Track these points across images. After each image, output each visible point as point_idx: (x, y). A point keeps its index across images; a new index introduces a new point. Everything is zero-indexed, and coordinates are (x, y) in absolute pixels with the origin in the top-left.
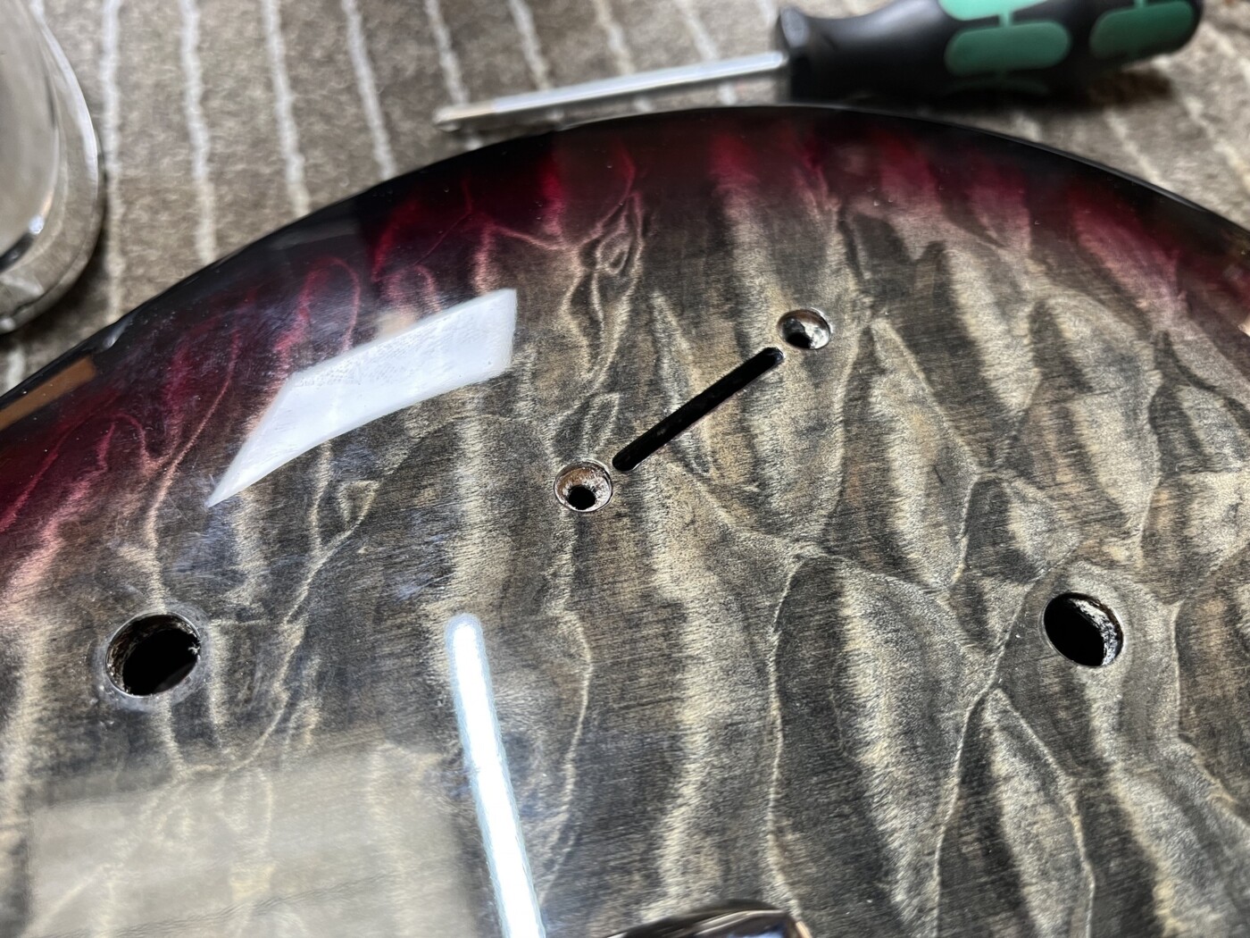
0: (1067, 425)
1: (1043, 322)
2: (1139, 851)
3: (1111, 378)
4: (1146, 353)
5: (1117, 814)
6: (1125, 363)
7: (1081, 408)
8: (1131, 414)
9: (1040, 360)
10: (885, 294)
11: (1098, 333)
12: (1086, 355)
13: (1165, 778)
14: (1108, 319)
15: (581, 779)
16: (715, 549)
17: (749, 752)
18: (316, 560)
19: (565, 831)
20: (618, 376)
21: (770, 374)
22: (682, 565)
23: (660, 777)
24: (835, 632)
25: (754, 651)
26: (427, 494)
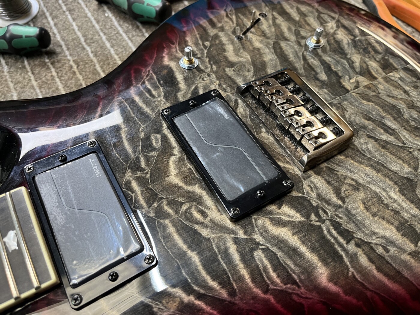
0: (305, 21)
1: (298, 9)
2: (328, 63)
3: (310, 14)
4: (314, 11)
5: (324, 60)
6: (312, 12)
7: (307, 19)
8: (314, 18)
9: (299, 14)
10: (273, 9)
11: (307, 9)
12: (306, 12)
13: (329, 56)
14: (308, 7)
15: (254, 67)
16: (261, 42)
17: (274, 61)
18: (206, 51)
19: (254, 72)
20: (238, 25)
21: (260, 21)
22: (257, 44)
23: (264, 65)
24: (281, 48)
25: (271, 52)
26: (217, 42)
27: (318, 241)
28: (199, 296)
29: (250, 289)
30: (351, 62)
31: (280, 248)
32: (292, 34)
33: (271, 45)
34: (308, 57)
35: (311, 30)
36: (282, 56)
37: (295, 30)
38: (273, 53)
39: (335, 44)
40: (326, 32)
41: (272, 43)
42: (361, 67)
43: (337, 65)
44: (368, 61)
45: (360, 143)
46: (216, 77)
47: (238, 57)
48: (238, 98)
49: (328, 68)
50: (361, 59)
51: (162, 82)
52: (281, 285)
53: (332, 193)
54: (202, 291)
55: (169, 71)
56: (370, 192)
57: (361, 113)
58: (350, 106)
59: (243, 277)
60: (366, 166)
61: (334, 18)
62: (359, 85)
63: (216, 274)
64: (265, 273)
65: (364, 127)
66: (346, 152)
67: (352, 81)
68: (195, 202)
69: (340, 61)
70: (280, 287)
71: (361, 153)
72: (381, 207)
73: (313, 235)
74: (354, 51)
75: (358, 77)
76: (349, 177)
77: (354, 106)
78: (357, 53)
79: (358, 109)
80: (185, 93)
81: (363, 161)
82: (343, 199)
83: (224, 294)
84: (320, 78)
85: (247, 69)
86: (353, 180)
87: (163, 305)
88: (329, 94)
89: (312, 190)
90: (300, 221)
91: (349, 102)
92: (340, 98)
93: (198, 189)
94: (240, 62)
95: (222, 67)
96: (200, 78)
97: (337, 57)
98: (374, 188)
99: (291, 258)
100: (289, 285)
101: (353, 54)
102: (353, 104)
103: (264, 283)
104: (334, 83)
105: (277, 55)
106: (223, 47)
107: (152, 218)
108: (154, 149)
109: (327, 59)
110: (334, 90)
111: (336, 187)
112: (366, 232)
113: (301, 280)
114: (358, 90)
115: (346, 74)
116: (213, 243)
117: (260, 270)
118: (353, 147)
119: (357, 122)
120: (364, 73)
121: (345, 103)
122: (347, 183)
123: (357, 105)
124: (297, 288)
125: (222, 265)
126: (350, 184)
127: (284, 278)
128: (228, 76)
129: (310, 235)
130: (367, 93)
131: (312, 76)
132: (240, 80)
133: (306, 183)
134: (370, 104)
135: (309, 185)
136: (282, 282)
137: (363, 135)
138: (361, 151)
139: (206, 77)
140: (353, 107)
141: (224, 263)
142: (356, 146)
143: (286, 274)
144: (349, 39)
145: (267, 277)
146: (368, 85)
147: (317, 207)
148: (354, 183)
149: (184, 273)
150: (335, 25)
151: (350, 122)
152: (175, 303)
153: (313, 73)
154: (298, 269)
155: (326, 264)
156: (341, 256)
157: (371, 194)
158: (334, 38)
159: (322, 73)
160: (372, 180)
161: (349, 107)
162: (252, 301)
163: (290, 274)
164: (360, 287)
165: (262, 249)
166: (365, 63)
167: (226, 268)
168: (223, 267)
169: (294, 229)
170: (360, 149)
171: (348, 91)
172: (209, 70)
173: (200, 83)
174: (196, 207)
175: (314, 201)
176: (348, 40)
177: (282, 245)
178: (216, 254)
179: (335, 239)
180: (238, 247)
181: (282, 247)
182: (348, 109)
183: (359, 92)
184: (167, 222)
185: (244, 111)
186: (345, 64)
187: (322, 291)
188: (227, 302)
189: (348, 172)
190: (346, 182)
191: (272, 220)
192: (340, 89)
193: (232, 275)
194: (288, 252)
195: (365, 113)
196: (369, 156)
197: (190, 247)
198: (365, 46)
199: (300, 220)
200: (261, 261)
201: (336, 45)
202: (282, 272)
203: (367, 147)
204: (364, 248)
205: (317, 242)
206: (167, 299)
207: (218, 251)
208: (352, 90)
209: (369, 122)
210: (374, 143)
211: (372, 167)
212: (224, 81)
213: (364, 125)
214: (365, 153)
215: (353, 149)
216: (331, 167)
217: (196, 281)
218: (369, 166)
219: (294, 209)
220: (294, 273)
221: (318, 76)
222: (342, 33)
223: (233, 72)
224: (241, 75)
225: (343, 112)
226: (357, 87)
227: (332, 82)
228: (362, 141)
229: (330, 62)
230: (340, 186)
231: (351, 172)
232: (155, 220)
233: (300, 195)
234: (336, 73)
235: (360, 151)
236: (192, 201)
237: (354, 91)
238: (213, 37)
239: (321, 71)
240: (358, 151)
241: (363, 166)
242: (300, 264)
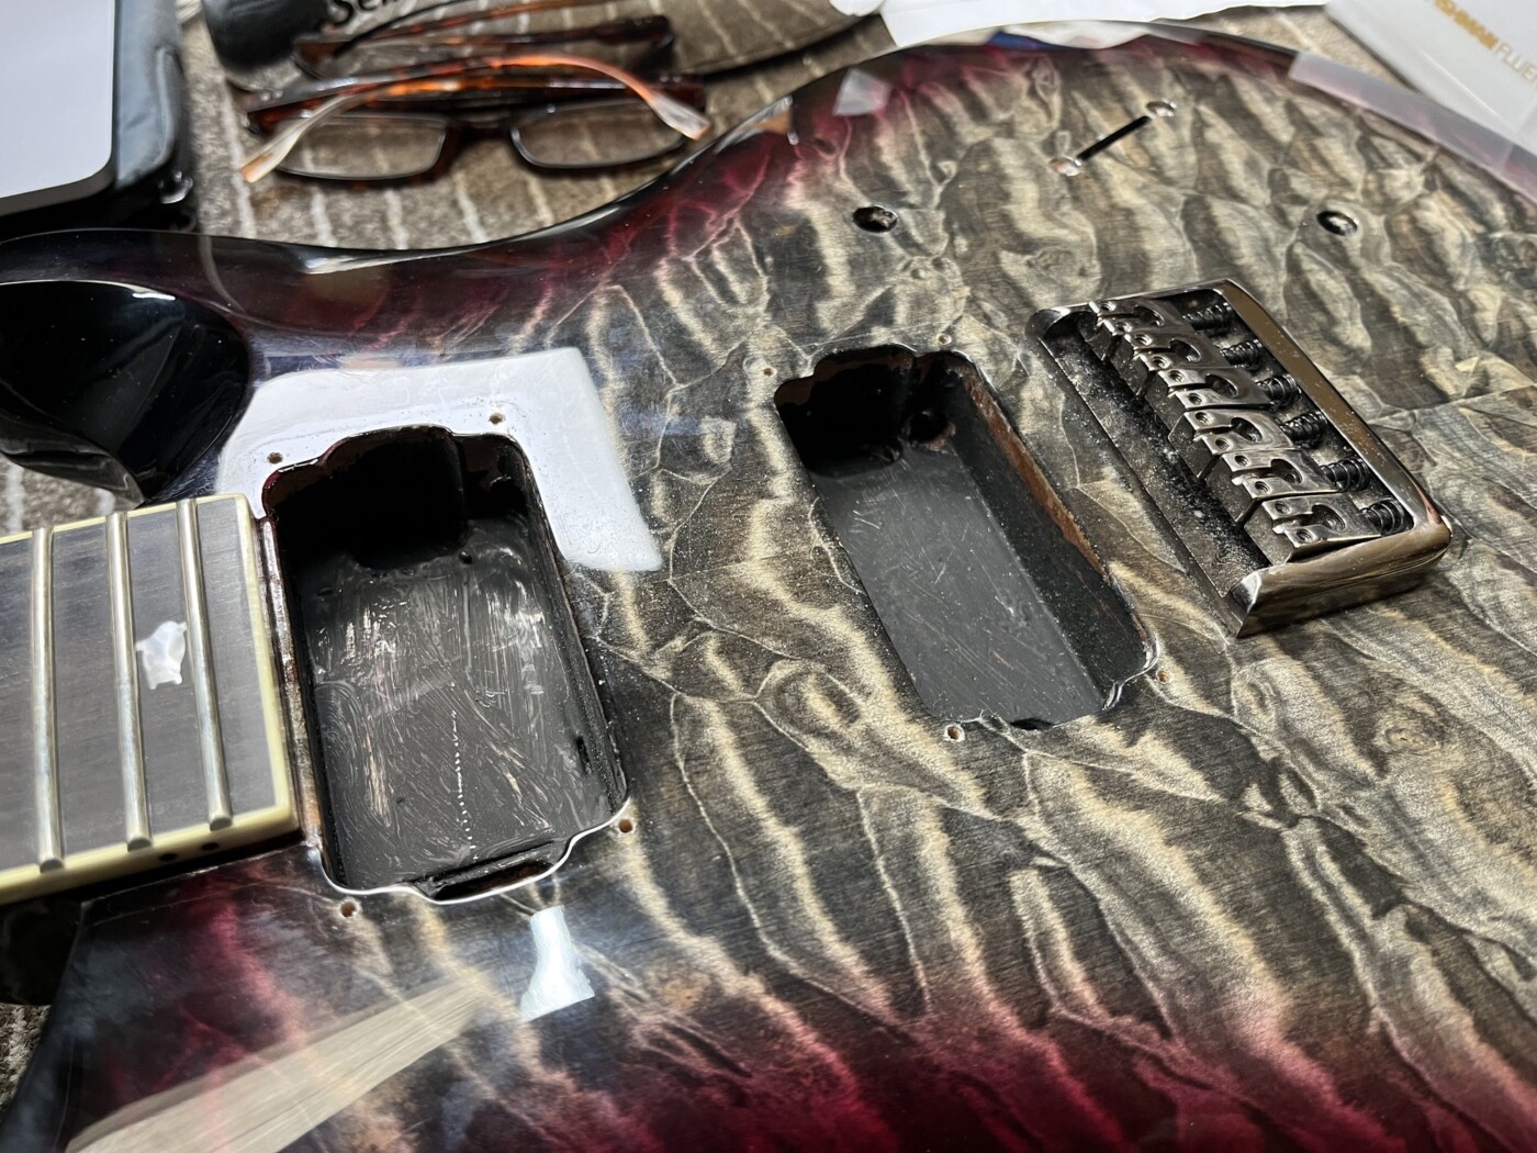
0: (1314, 150)
1: (1291, 109)
2: (1379, 296)
3: (1334, 131)
4: (1351, 124)
5: (1366, 284)
6: (1340, 126)
7: (1319, 143)
8: (1347, 146)
9: (1293, 122)
10: (1201, 95)
11: (1323, 114)
12: (1319, 122)
13: (1388, 273)
14: (1327, 109)
15: (1104, 265)
16: (1141, 190)
17: (1181, 259)
18: (938, 190)
19: (1103, 281)
20: (1065, 124)
21: (1147, 126)
22: (1126, 196)
23: (1140, 265)
24: (1211, 221)
25: (1173, 226)
26: (984, 167)
27: (1262, 885)
28: (783, 985)
29: (974, 1000)
30: (1465, 307)
31: (1111, 880)
32: (1261, 182)
33: (1176, 206)
34: (1307, 265)
35: (1331, 178)
36: (1211, 245)
37: (1272, 173)
38: (1178, 232)
39: (1413, 239)
40: (1384, 194)
41: (1182, 199)
42: (1502, 328)
43: (1414, 308)
44: (1529, 315)
45: (1468, 577)
46: (963, 274)
47: (1050, 225)
48: (1030, 353)
49: (1378, 312)
50: (1505, 302)
51: (769, 260)
52: (1098, 1011)
53: (1340, 727)
54: (796, 969)
55: (799, 231)
56: (1489, 753)
57: (1485, 479)
58: (1447, 448)
59: (957, 953)
60: (1484, 662)
61: (1418, 158)
62: (1487, 384)
63: (857, 920)
64: (1044, 957)
65: (1495, 529)
66: (1412, 599)
67: (1461, 367)
68: (822, 662)
69: (1427, 295)
70: (1091, 1018)
71: (1471, 615)
72: (1523, 815)
73: (1246, 859)
74: (1480, 271)
75: (1488, 358)
76: (1412, 687)
77: (1460, 450)
78: (1490, 282)
79: (1477, 464)
80: (845, 305)
81: (1472, 640)
82: (1380, 760)
83: (875, 996)
84: (1343, 337)
85: (1077, 268)
86: (1428, 699)
87: (645, 986)
88: (1369, 396)
89: (1262, 704)
90: (1203, 802)
91: (1444, 435)
92: (1413, 415)
93: (835, 623)
94: (1055, 242)
95: (989, 247)
96: (906, 267)
97: (1419, 284)
98: (1503, 741)
99: (1149, 922)
100: (1127, 1020)
101: (1478, 281)
102: (1460, 444)
103: (1031, 992)
104: (1393, 361)
105: (1193, 242)
106: (1005, 186)
107: (660, 684)
108: (706, 466)
109: (1379, 280)
110: (1390, 386)
111: (1359, 712)
112: (1455, 889)
113: (1176, 1011)
114: (1483, 402)
115: (1445, 343)
116: (864, 812)
117: (1025, 941)
118: (1441, 587)
119: (1467, 506)
120: (1513, 350)
121: (1430, 434)
122: (1401, 707)
123: (1475, 449)
124: (1156, 1036)
125: (883, 892)
126: (1413, 711)
127: (1113, 990)
128: (1005, 276)
129: (1234, 856)
130: (1516, 417)
131: (1316, 328)
132: (1046, 296)
133: (1243, 677)
134: (1524, 454)
135: (1252, 686)
136: (1101, 1001)
137: (1484, 552)
138: (1472, 608)
139: (926, 269)
140: (1457, 455)
141: (895, 887)
142: (1453, 587)
143: (1121, 975)
144: (1466, 233)
145: (1049, 972)
146: (1523, 390)
147: (1275, 766)
148: (1431, 712)
149: (741, 892)
150: (1419, 181)
151: (1441, 501)
152: (689, 987)
153: (1320, 317)
154: (1169, 966)
155: (1284, 973)
156: (1347, 958)
157: (1491, 761)
158: (1413, 221)
159: (1353, 324)
160: (1502, 713)
161: (1441, 449)
162: (975, 1047)
163: (1137, 979)
164: (1405, 1085)
165: (1044, 870)
166: (1519, 317)
167: (898, 906)
168: (888, 902)
169: (1176, 823)
170: (1467, 600)
171: (1443, 398)
172: (942, 247)
173: (904, 282)
174: (822, 682)
175: (1267, 743)
176: (1462, 235)
177: (1121, 870)
178: (870, 849)
179: (1330, 888)
180: (953, 843)
181: (1119, 876)
182: (1436, 455)
183: (1487, 408)
184: (709, 707)
185: (1047, 396)
186: (1444, 310)
187: (1254, 1070)
188: (881, 1029)
189: (1413, 669)
190: (1398, 700)
191: (1095, 776)
192: (1413, 388)
193: (915, 937)
194: (1143, 898)
195: (1500, 482)
196: (1499, 629)
197: (776, 807)
198: (1525, 265)
199: (1202, 797)
200: (1035, 909)
201: (1415, 243)
202: (1110, 967)
203: (1496, 597)
204: (1439, 944)
205: (1257, 889)
206: (665, 969)
207: (879, 842)
208: (1458, 396)
209: (1511, 513)
210: (1524, 587)
211: (1506, 668)
212: (991, 291)
213: (1493, 523)
214: (1486, 616)
215: (1437, 593)
216: (1346, 640)
217: (779, 929)
218: (1495, 663)
219: (1184, 757)
220: (1155, 978)
221: (1338, 330)
222: (1444, 208)
223: (1024, 269)
224: (1053, 281)
225: (1418, 462)
226: (1480, 389)
227: (1389, 357)
228: (1478, 572)
229: (1388, 291)
230: (1372, 710)
231: (1424, 671)
232: (668, 693)
233: (1216, 712)
234: (1406, 333)
235: (1465, 607)
236: (810, 658)
237: (1469, 401)
238: (970, 149)
239: (1350, 318)
240: (1459, 603)
241: (1471, 659)
242: (1182, 950)
